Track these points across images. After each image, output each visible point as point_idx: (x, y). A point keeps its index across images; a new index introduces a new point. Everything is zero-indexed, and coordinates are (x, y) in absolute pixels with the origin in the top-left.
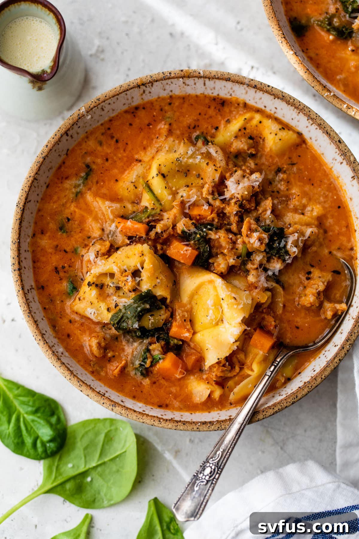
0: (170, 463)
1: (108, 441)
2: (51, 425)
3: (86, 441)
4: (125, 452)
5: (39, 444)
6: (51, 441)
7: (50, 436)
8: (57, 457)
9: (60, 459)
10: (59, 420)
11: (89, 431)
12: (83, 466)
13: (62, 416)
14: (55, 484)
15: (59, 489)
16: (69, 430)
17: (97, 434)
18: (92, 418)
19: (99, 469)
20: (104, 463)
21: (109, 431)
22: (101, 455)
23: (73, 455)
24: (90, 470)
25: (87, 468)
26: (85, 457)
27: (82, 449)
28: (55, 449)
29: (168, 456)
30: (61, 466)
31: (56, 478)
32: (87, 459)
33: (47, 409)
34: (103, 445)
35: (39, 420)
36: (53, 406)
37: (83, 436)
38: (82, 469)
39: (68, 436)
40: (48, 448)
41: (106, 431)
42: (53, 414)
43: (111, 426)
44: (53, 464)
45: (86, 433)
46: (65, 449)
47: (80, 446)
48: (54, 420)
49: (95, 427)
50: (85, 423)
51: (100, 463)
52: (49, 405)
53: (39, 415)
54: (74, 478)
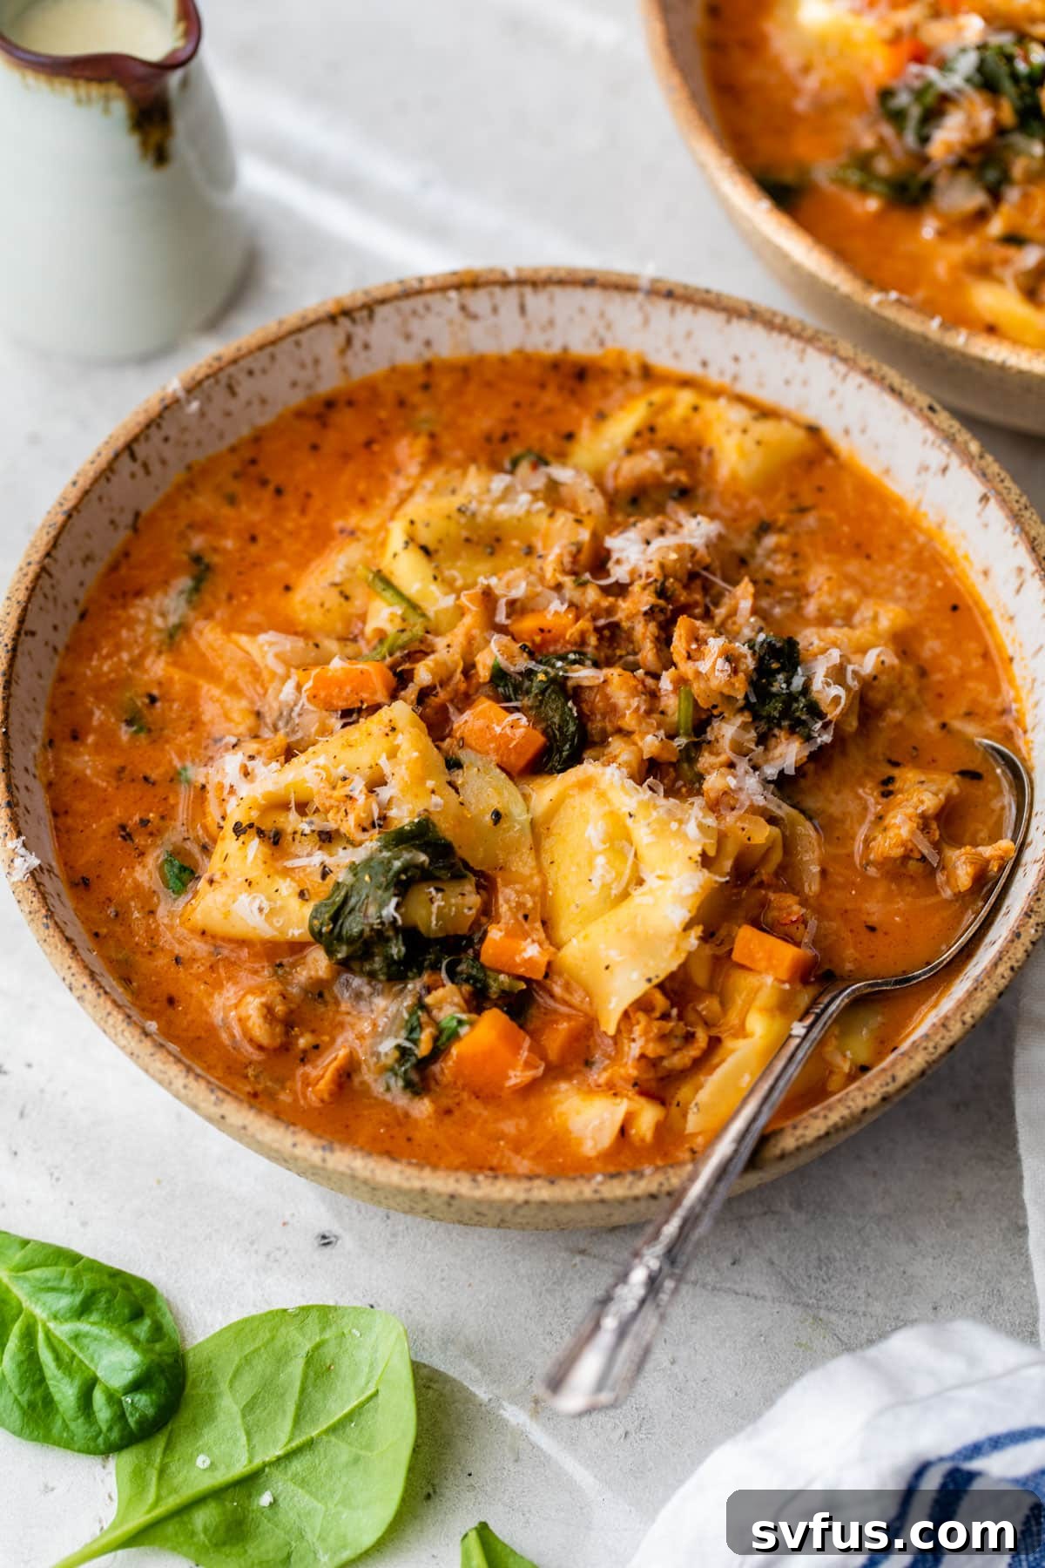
0: (523, 1435)
1: (318, 1376)
2: (136, 1342)
3: (248, 1384)
4: (376, 1394)
5: (99, 1397)
6: (136, 1386)
7: (135, 1366)
8: (161, 1442)
9: (169, 1448)
10: (158, 1331)
11: (256, 1352)
12: (245, 1459)
13: (168, 1320)
14: (158, 1513)
15: (170, 1528)
16: (192, 1360)
17: (282, 1359)
19: (296, 1466)
20: (310, 1444)
21: (318, 1347)
22: (298, 1420)
23: (209, 1436)
24: (267, 1470)
25: (258, 1462)
26: (248, 1434)
27: (236, 1410)
28: (150, 1412)
29: (514, 1415)
30: (173, 1468)
31: (159, 1496)
32: (256, 1440)
33: (120, 1298)
34: (303, 1390)
35: (95, 1330)
36: (137, 1292)
37: (237, 1373)
38: (240, 1468)
39: (192, 1375)
40: (128, 1410)
41: (308, 1346)
42: (137, 1315)
43: (323, 1330)
44: (149, 1463)
45: (247, 1360)
46: (185, 1416)
47: (229, 1405)
48: (143, 1329)
49: (273, 1338)
50: (241, 1329)
51: (294, 1444)
52: (126, 1287)
53: (95, 1317)
54: (217, 1494)
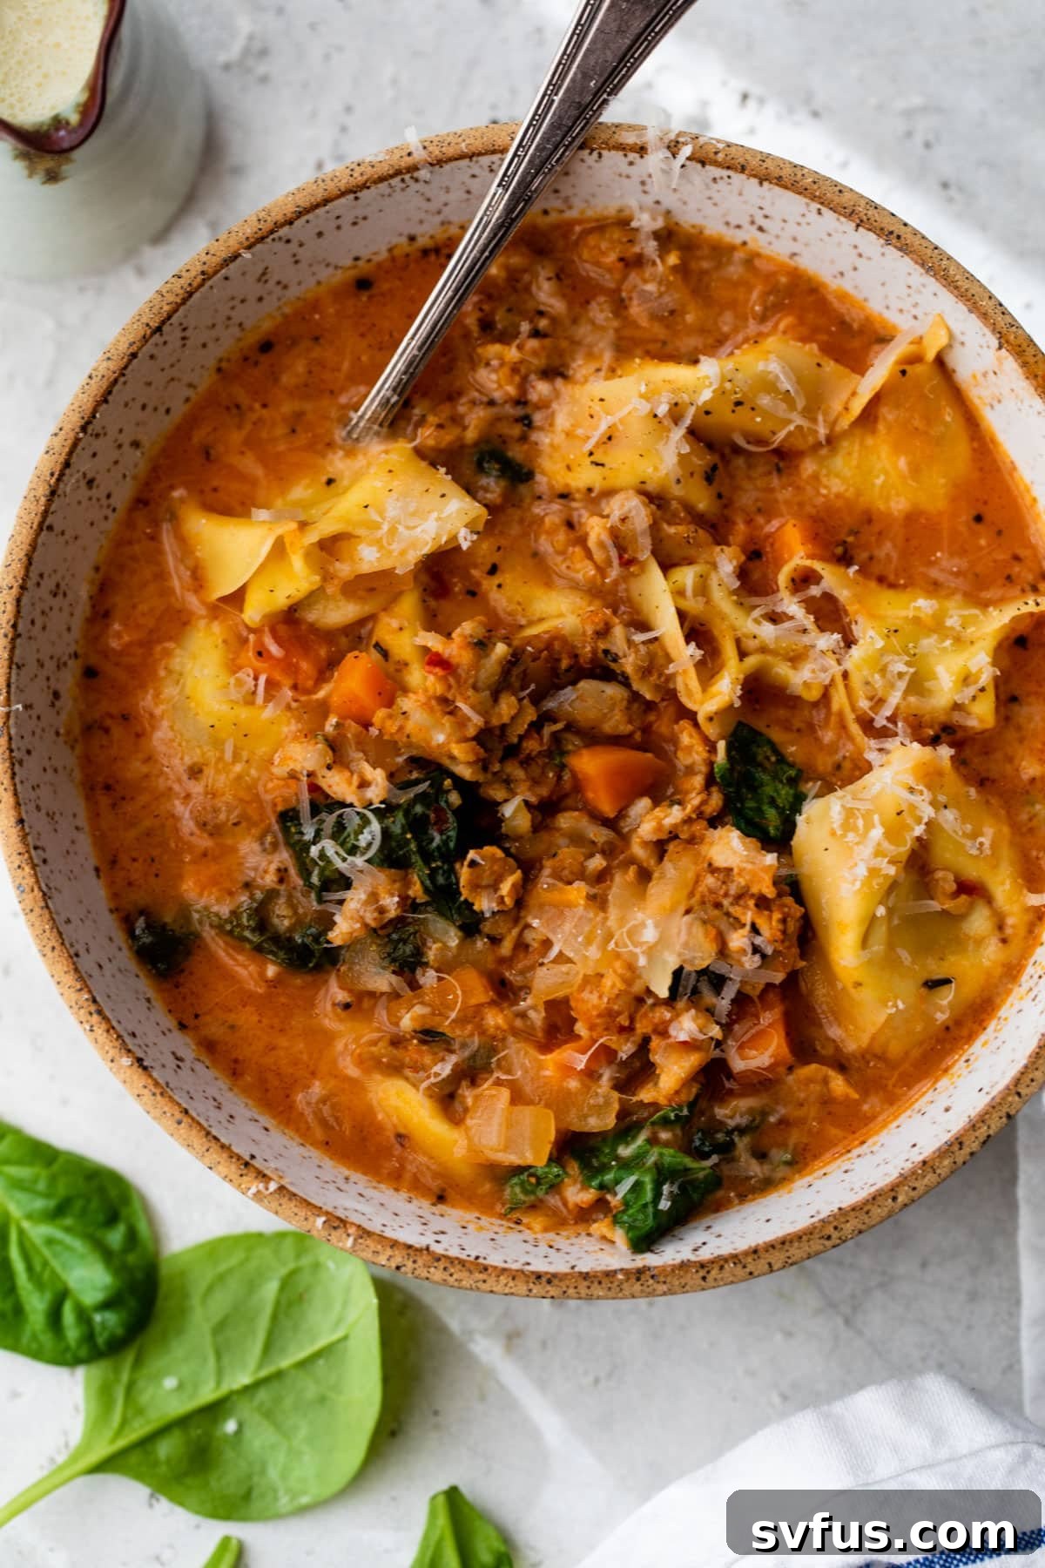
0: (490, 1374)
1: (290, 1305)
2: (107, 1255)
3: (220, 1304)
4: (345, 1338)
5: (68, 1316)
6: (106, 1305)
7: (106, 1288)
8: (129, 1357)
9: (138, 1363)
10: (132, 1237)
11: (230, 1271)
12: (212, 1384)
13: (142, 1227)
14: (122, 1443)
15: (134, 1459)
16: (165, 1271)
17: (252, 1286)
18: (239, 1230)
19: (262, 1395)
20: (279, 1375)
21: (293, 1273)
22: (268, 1348)
23: (178, 1350)
24: (235, 1398)
25: (224, 1390)
26: (219, 1355)
27: (206, 1328)
28: (120, 1331)
29: (486, 1349)
30: (141, 1384)
31: (124, 1422)
32: (226, 1360)
33: (94, 1205)
34: (275, 1318)
35: (68, 1239)
36: (113, 1193)
37: (210, 1289)
38: (208, 1394)
39: (163, 1289)
40: (98, 1329)
41: (284, 1271)
42: (112, 1219)
43: (298, 1256)
44: (117, 1380)
45: (221, 1278)
46: (154, 1330)
47: (202, 1318)
48: (115, 1237)
49: (247, 1259)
50: (215, 1249)
51: (264, 1373)
52: (102, 1190)
53: (68, 1221)
54: (183, 1422)
